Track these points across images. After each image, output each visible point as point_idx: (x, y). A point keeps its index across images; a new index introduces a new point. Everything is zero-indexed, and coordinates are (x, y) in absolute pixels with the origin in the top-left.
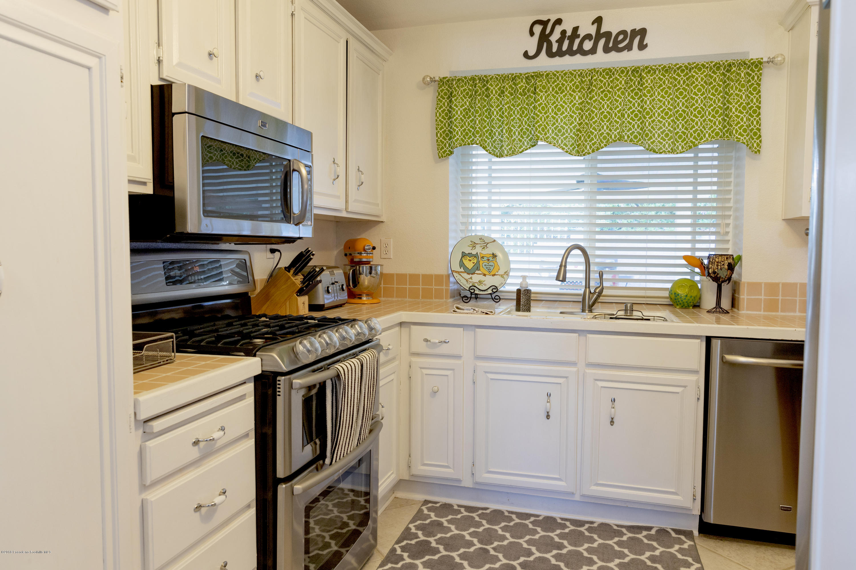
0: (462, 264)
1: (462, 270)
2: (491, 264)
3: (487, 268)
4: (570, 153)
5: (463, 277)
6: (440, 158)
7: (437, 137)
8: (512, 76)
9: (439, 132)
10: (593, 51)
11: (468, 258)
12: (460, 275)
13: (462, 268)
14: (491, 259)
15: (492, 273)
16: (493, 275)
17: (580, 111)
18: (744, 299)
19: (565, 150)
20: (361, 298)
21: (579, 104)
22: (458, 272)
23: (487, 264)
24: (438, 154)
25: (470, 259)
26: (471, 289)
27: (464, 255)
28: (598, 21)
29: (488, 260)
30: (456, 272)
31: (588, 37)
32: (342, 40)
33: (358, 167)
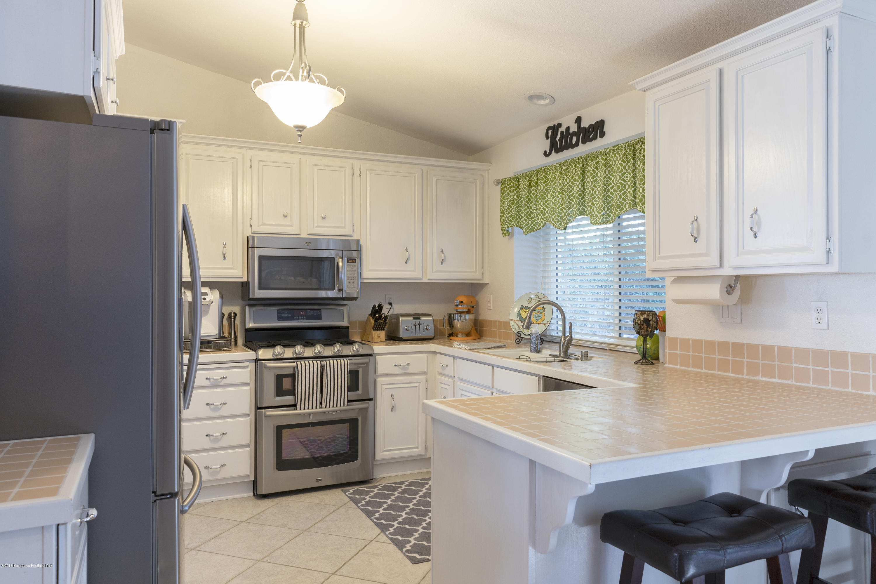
0: (519, 315)
1: (518, 319)
2: (540, 315)
3: (536, 318)
4: (558, 228)
5: (517, 324)
6: (504, 237)
7: (501, 222)
8: (529, 173)
9: (502, 218)
10: (577, 144)
11: (525, 310)
12: (516, 323)
13: (518, 317)
14: (541, 311)
15: (539, 322)
16: (539, 324)
17: (561, 195)
18: (666, 352)
19: (555, 226)
20: (457, 336)
21: (560, 189)
22: (515, 321)
23: (537, 315)
24: (503, 234)
25: (526, 311)
26: (519, 334)
27: (522, 307)
28: (578, 120)
29: (539, 312)
30: (512, 320)
31: (574, 134)
32: (417, 175)
33: (442, 249)
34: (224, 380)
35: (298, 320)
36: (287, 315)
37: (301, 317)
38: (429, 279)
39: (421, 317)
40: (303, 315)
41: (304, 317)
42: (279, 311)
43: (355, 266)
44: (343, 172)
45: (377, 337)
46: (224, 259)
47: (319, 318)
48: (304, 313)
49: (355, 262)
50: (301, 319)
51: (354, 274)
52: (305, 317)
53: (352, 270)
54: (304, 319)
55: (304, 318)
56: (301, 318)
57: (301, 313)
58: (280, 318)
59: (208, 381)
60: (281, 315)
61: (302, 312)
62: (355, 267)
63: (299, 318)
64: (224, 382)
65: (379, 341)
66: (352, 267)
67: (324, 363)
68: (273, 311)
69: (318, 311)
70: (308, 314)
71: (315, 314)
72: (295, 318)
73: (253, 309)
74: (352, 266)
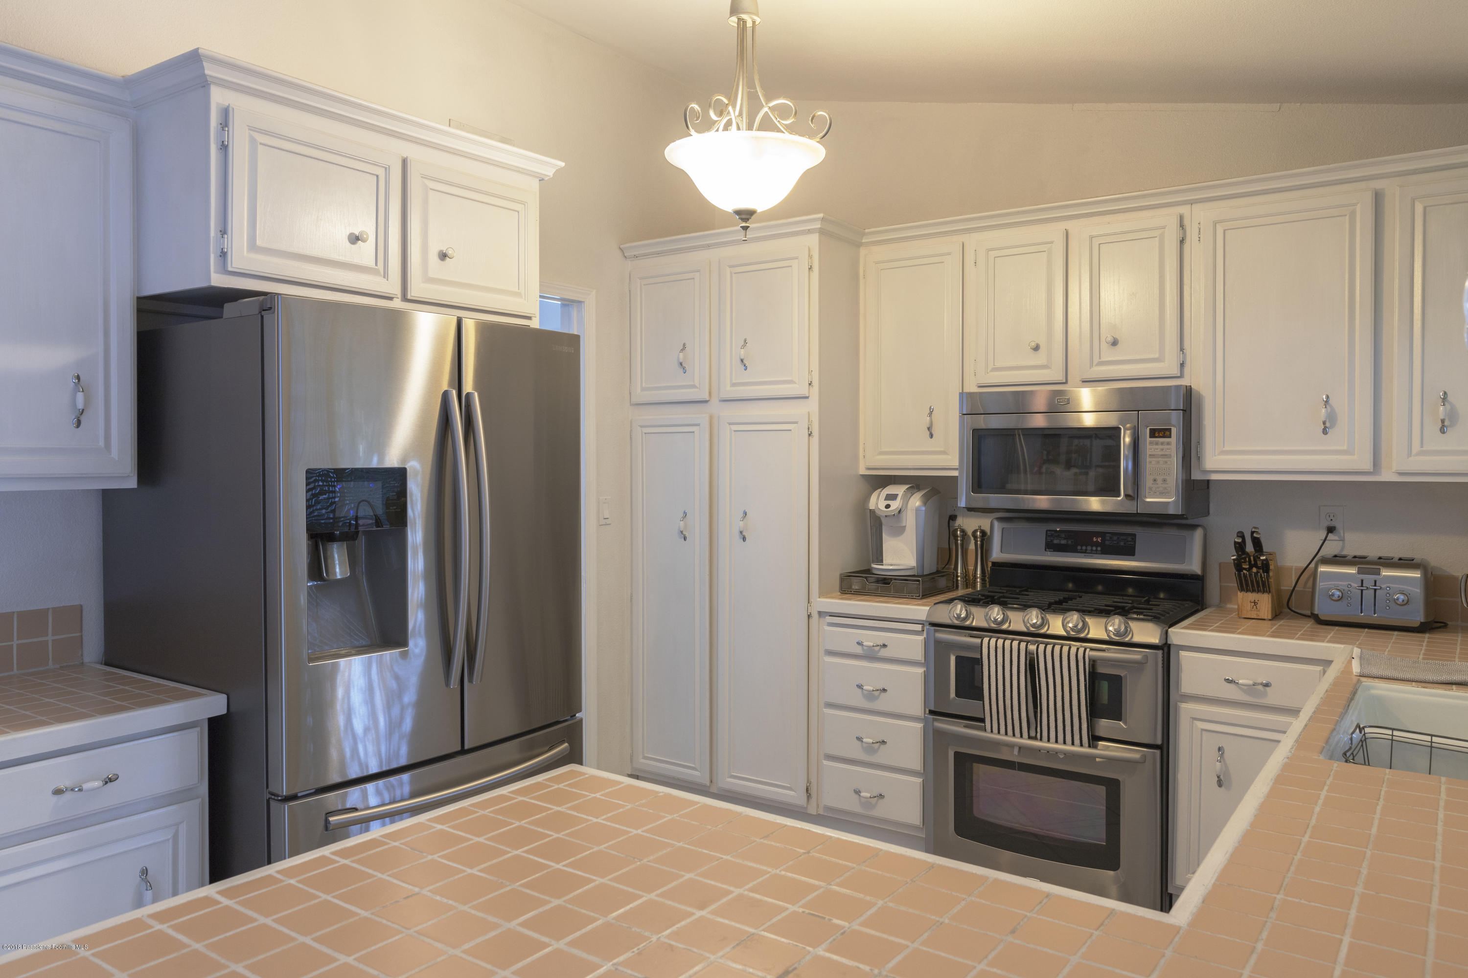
32: (1358, 207)
33: (1445, 393)
34: (883, 650)
35: (1085, 552)
36: (1063, 542)
37: (1092, 546)
38: (1401, 474)
39: (1381, 568)
40: (1097, 544)
41: (1097, 547)
42: (1050, 534)
43: (1168, 444)
44: (1157, 239)
45: (1249, 606)
46: (931, 436)
47: (1128, 551)
48: (1099, 540)
49: (1170, 437)
50: (1092, 552)
51: (1166, 462)
52: (1099, 549)
53: (1161, 453)
54: (1096, 552)
55: (1096, 550)
56: (1092, 550)
57: (1095, 539)
58: (1050, 546)
59: (860, 647)
60: (1052, 541)
61: (1097, 538)
62: (1168, 447)
63: (1086, 550)
64: (884, 653)
65: (1255, 617)
66: (1161, 447)
67: (1032, 648)
68: (1039, 532)
69: (1129, 539)
70: (1107, 543)
71: (1122, 544)
72: (1079, 548)
73: (1006, 525)
74: (1162, 444)
